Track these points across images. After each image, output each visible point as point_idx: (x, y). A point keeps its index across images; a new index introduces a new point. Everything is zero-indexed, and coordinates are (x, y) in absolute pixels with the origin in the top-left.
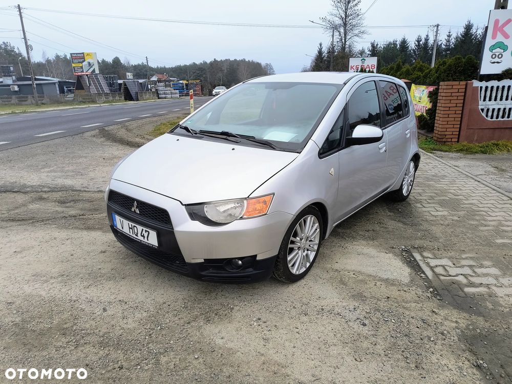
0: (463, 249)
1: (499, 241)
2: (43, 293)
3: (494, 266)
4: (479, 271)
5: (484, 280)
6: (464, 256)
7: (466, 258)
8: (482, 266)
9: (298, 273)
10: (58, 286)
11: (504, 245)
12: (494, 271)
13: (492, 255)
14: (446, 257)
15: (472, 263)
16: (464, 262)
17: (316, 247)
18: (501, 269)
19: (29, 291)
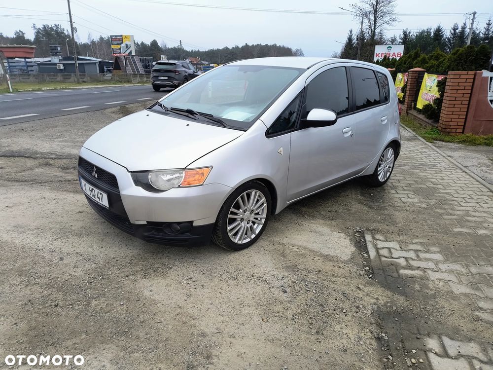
0: (417, 235)
1: (456, 230)
2: (17, 241)
3: (440, 252)
4: (422, 255)
5: (423, 264)
6: (414, 241)
7: (416, 243)
8: (428, 251)
9: (240, 242)
10: (31, 237)
11: (460, 234)
12: (438, 257)
13: (443, 242)
14: (396, 241)
15: (419, 247)
16: (412, 247)
17: (263, 221)
18: (445, 255)
19: (7, 239)
